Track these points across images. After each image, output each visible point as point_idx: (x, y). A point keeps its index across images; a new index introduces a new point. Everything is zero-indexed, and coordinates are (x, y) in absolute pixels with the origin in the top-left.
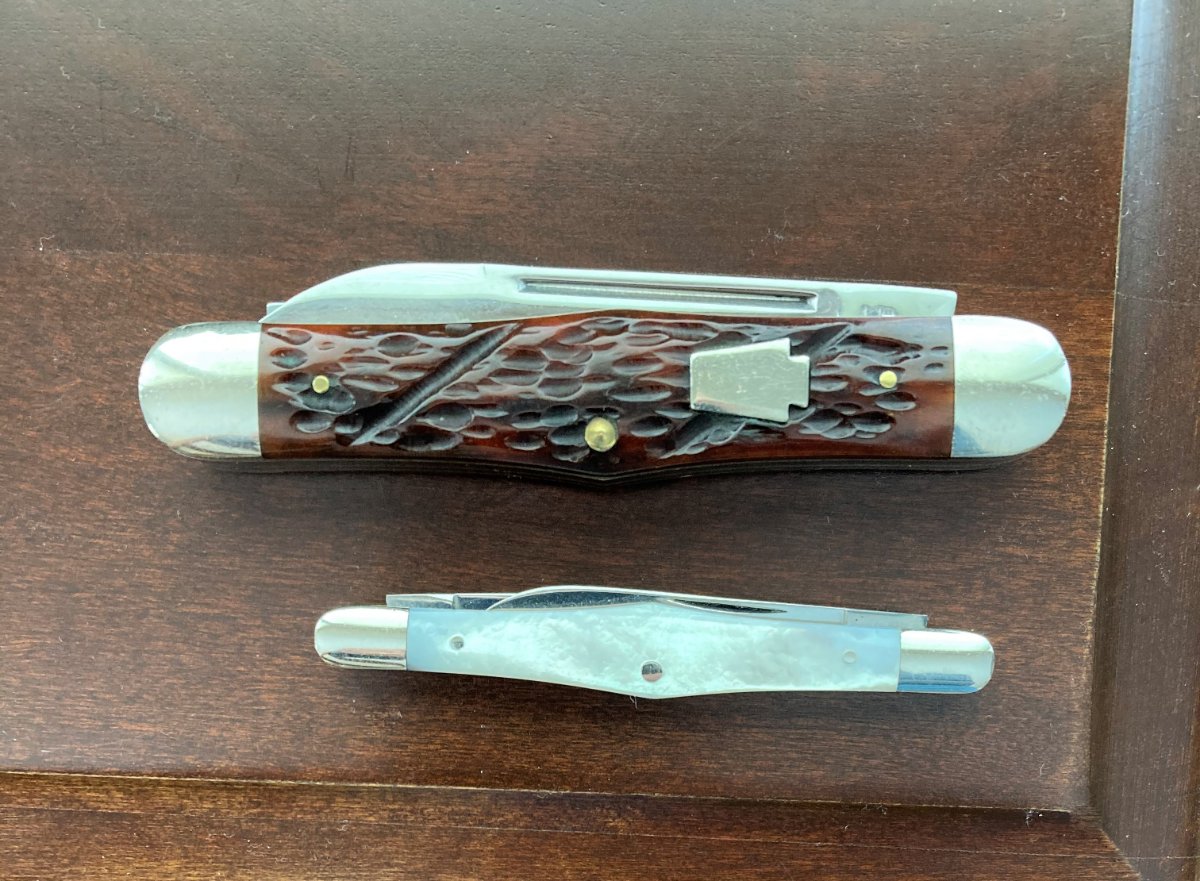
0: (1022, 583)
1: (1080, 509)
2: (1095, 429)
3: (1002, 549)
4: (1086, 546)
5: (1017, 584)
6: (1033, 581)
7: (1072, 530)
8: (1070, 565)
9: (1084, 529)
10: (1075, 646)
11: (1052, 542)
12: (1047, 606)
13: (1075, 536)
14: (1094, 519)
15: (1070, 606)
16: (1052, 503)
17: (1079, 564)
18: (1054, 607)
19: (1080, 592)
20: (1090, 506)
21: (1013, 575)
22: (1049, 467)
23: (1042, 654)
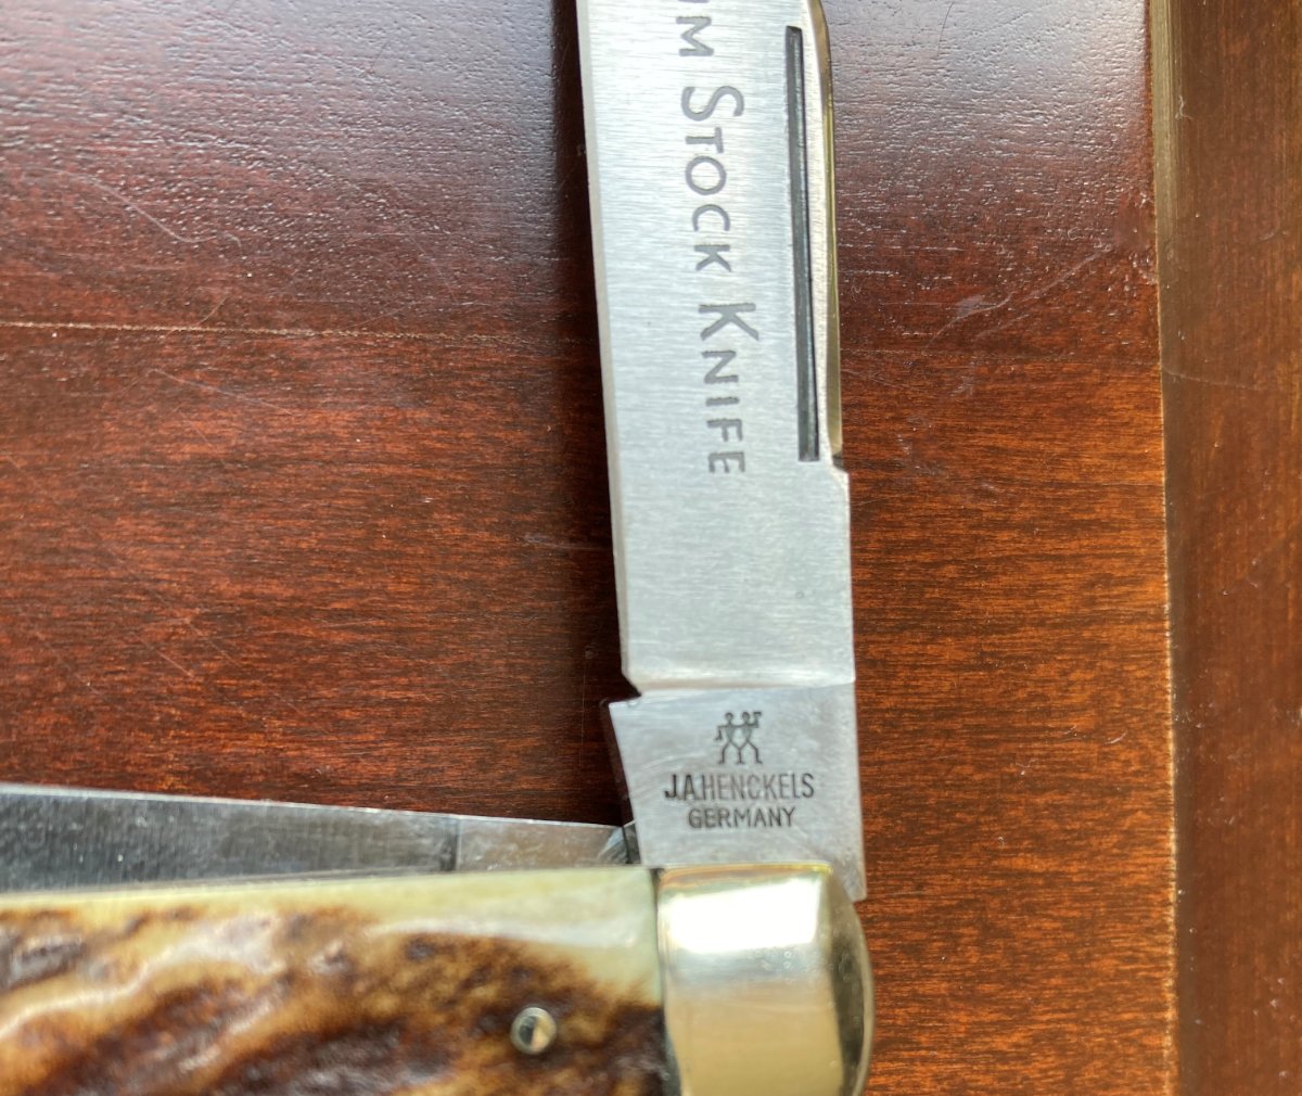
0: (1048, 925)
1: (1136, 774)
2: (1149, 621)
3: (1004, 863)
4: (1152, 844)
5: (1039, 929)
6: (1065, 919)
7: (1125, 814)
8: (1126, 882)
9: (1147, 811)
10: (1149, 1034)
11: (1094, 841)
12: (1094, 965)
13: (1133, 826)
14: (1162, 791)
15: (1132, 960)
16: (1086, 765)
17: (1142, 878)
18: (1108, 964)
19: (1149, 930)
20: (1152, 767)
21: (1030, 909)
22: (1077, 698)
23: (1093, 1057)
